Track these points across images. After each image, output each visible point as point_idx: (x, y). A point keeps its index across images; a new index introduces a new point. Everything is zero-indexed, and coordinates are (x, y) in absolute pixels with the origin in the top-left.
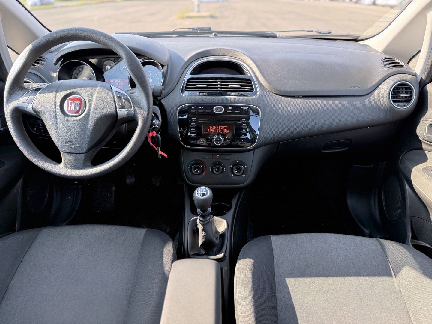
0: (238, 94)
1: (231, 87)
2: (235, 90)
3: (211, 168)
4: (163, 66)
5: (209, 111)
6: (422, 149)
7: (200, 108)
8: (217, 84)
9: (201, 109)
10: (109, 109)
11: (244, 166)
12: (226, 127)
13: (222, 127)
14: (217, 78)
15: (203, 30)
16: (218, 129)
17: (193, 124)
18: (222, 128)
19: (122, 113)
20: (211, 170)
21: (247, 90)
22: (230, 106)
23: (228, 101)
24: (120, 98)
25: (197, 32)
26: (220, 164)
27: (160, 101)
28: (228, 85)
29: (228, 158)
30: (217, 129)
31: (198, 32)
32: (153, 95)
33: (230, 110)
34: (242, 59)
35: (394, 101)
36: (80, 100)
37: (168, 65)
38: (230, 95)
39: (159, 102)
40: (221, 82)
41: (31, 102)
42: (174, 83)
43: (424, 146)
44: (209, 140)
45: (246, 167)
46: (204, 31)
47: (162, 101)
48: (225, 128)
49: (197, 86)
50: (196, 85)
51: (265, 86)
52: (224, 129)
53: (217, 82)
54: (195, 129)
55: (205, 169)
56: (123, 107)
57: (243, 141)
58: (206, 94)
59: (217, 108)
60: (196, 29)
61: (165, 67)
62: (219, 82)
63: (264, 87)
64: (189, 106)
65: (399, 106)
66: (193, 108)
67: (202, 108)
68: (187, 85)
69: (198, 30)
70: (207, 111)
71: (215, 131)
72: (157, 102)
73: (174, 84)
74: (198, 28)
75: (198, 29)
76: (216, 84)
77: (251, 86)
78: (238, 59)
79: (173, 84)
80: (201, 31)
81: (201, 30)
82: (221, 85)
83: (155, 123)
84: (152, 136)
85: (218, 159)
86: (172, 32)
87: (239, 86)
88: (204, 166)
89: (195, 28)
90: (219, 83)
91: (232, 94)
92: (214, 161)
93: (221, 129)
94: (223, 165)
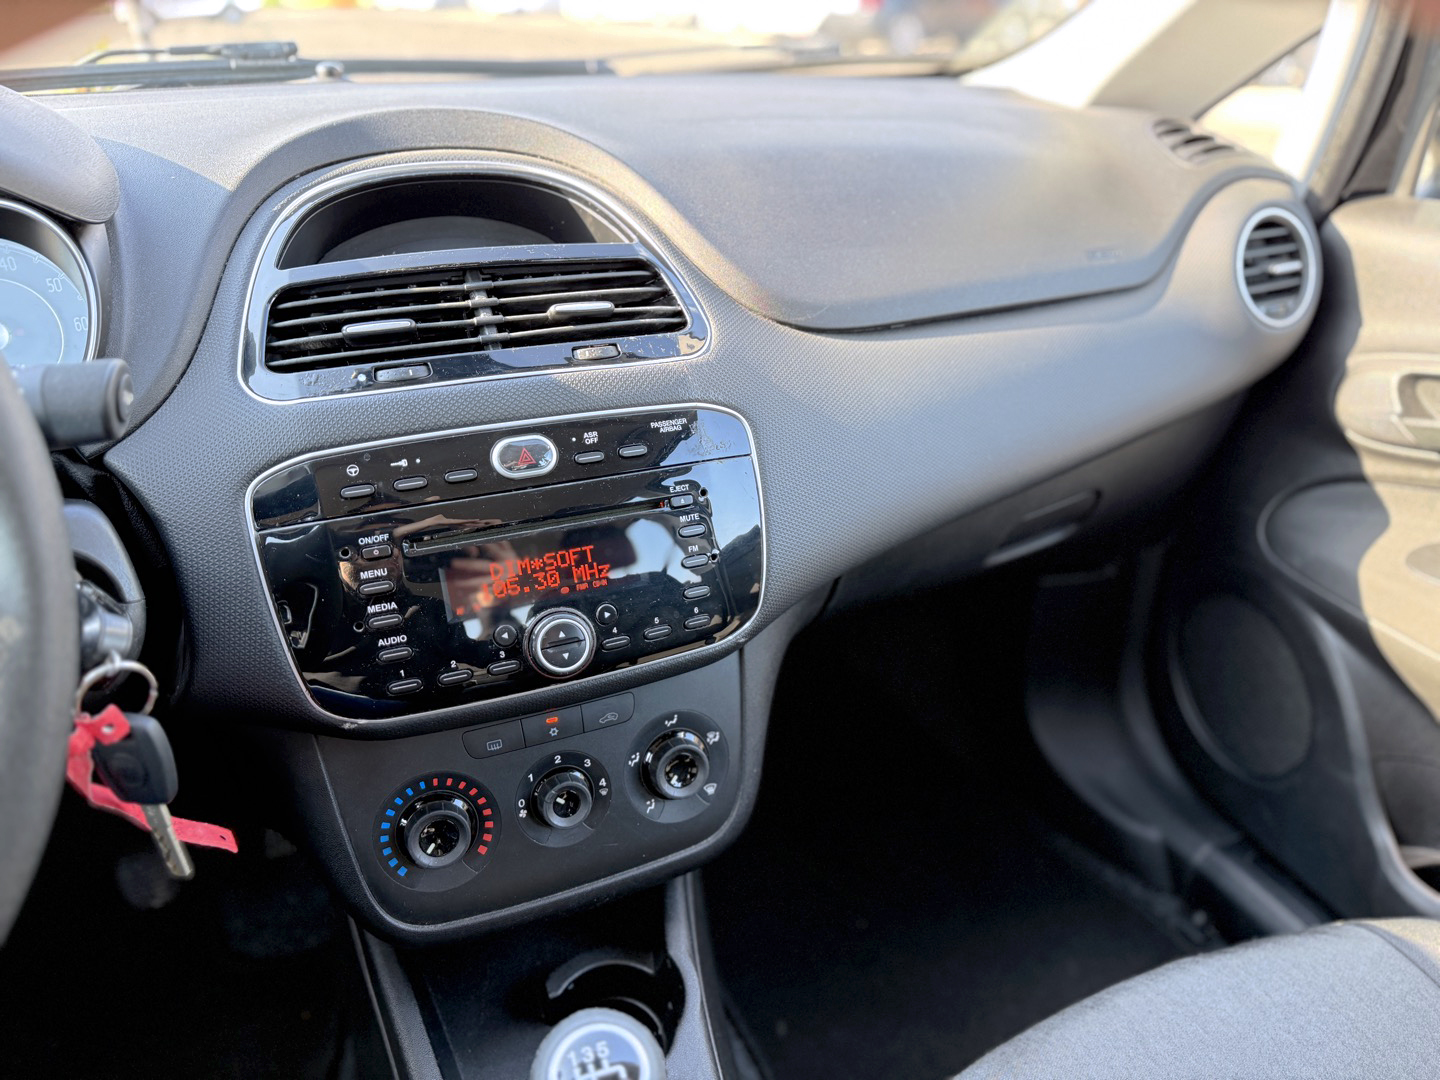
0: (612, 351)
1: (558, 313)
2: (586, 329)
3: (521, 803)
4: (74, 228)
5: (469, 475)
6: (1360, 478)
7: (404, 463)
8: (469, 303)
9: (407, 474)
11: (703, 737)
12: (588, 548)
13: (563, 557)
14: (461, 273)
15: (256, 57)
16: (542, 569)
17: (379, 573)
18: (564, 561)
20: (523, 814)
21: (648, 321)
22: (588, 425)
23: (569, 396)
25: (224, 65)
26: (573, 760)
27: (98, 461)
28: (543, 306)
29: (611, 717)
30: (534, 571)
31: (228, 70)
32: (51, 440)
33: (593, 448)
34: (560, 158)
35: (1257, 298)
37: (110, 224)
38: (570, 362)
39: (93, 472)
40: (490, 292)
42: (181, 329)
43: (1370, 467)
44: (503, 654)
45: (713, 738)
46: (261, 63)
47: (113, 459)
48: (581, 560)
49: (349, 329)
50: (336, 326)
51: (730, 292)
52: (577, 566)
53: (466, 296)
54: (394, 605)
55: (488, 818)
57: (696, 610)
58: (422, 372)
59: (508, 447)
60: (217, 53)
61: (96, 238)
62: (478, 290)
63: (728, 296)
64: (319, 465)
65: (1270, 314)
66: (353, 471)
67: (411, 461)
68: (273, 333)
69: (228, 57)
70: (453, 477)
71: (527, 589)
72: (82, 474)
73: (179, 335)
74: (228, 47)
75: (225, 52)
76: (467, 308)
77: (665, 296)
78: (538, 160)
79: (177, 341)
80: (249, 63)
81: (245, 57)
82: (495, 309)
83: (107, 643)
84: (98, 741)
85: (555, 739)
86: (83, 72)
87: (607, 305)
88: (482, 801)
89: (213, 49)
90: (479, 298)
91: (581, 354)
92: (536, 755)
93: (558, 569)
94: (588, 763)
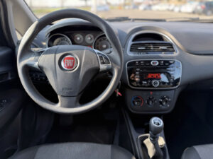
1: (160, 48)
5: (148, 64)
7: (142, 62)
10: (94, 65)
19: (103, 67)
21: (170, 50)
22: (162, 61)
23: (160, 57)
24: (101, 57)
36: (73, 59)
41: (37, 61)
50: (137, 48)
56: (103, 63)
59: (153, 62)
62: (152, 45)
66: (137, 62)
68: (131, 48)
77: (173, 48)
82: (154, 48)
